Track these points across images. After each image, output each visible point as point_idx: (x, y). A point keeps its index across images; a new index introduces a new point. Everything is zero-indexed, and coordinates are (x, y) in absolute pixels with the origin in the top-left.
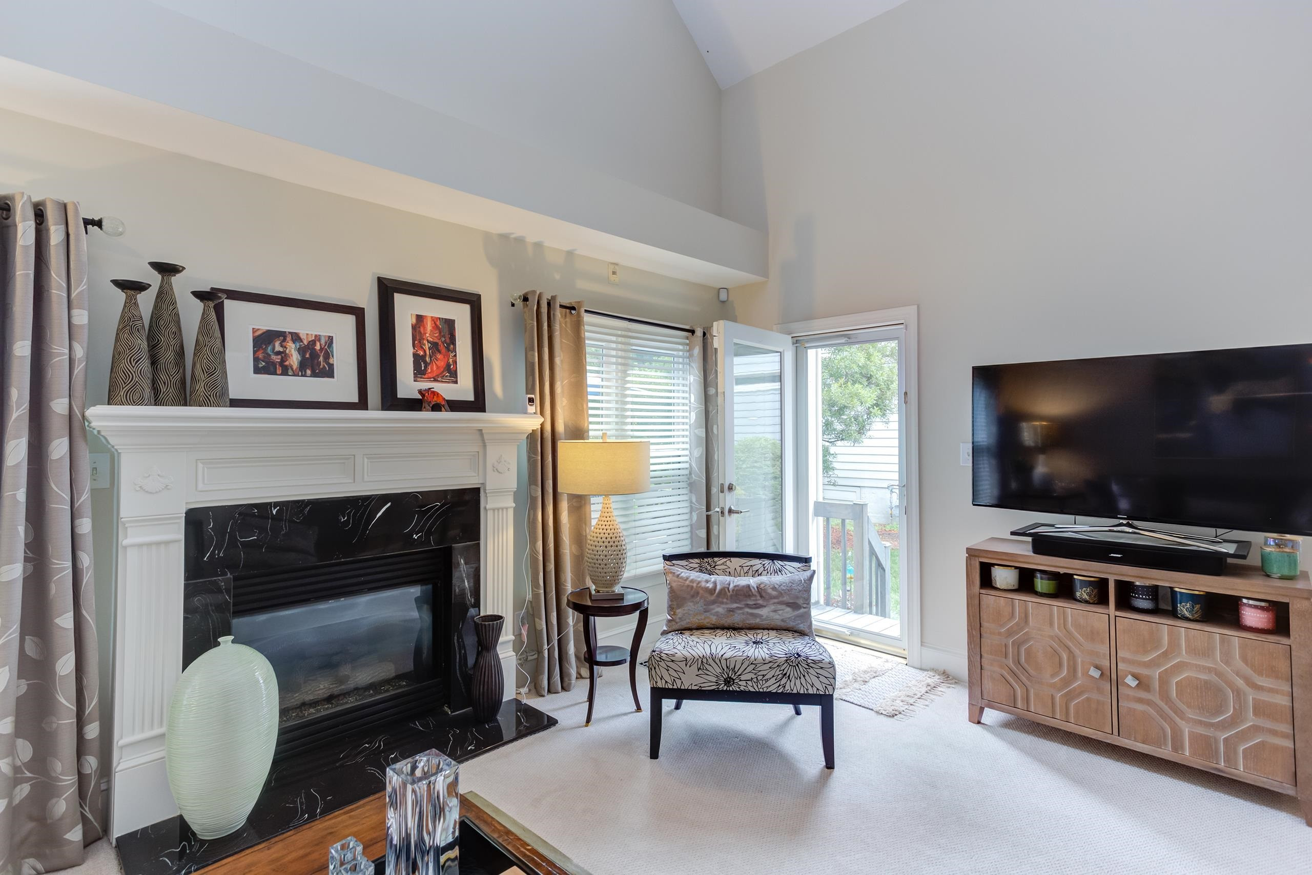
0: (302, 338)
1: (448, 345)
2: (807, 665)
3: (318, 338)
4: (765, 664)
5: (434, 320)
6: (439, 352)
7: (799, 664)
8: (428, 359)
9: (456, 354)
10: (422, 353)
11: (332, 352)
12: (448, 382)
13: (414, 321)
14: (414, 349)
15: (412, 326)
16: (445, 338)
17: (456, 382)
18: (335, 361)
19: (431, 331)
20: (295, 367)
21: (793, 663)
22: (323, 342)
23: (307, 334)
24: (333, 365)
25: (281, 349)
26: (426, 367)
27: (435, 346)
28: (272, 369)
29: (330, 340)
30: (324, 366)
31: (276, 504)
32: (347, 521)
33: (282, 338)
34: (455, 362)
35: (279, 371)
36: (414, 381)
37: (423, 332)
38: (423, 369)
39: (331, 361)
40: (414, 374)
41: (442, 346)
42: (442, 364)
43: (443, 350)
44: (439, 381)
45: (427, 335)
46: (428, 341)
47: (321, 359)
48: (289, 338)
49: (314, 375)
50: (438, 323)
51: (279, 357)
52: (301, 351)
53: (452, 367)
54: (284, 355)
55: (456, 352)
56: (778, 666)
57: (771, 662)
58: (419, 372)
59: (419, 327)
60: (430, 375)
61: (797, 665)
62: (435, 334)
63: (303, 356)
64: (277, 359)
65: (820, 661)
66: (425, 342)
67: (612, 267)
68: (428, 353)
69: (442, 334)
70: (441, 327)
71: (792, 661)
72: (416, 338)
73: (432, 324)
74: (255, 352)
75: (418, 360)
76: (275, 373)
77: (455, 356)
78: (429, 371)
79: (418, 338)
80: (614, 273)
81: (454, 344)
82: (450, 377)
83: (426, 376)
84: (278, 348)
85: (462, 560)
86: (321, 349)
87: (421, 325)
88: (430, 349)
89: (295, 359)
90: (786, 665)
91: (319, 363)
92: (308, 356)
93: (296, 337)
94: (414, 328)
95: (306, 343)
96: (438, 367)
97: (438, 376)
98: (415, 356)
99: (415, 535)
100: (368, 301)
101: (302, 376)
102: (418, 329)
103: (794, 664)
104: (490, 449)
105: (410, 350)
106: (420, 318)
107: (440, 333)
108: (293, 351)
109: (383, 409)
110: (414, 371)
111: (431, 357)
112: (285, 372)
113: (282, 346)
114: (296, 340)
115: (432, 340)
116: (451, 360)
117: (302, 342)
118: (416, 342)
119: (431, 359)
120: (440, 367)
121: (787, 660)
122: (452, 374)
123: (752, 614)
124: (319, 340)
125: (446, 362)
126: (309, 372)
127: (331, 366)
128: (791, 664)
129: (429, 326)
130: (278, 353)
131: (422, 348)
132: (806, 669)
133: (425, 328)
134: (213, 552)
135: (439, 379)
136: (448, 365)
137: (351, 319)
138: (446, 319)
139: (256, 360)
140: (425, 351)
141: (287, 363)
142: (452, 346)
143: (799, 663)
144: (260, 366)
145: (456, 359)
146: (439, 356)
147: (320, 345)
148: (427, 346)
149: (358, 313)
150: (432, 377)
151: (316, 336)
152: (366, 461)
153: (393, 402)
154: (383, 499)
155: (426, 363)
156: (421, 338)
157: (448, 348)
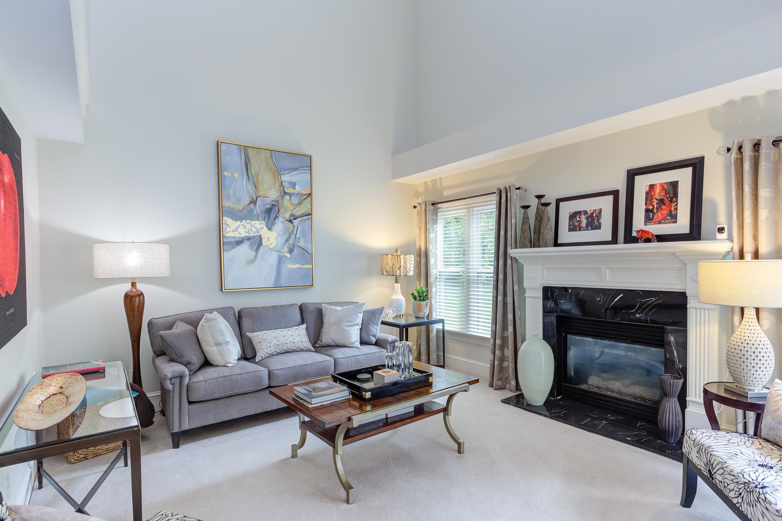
0: (588, 212)
1: (672, 198)
2: (758, 498)
3: (595, 211)
4: (730, 474)
5: (662, 185)
6: (664, 204)
7: (752, 493)
8: (655, 211)
9: (677, 204)
10: (651, 208)
11: (601, 216)
12: (669, 223)
13: (648, 189)
14: (646, 206)
15: (646, 193)
16: (669, 194)
17: (676, 222)
18: (602, 221)
19: (659, 192)
20: (584, 227)
21: (748, 488)
22: (597, 212)
23: (590, 210)
24: (601, 223)
25: (579, 219)
26: (653, 216)
27: (661, 201)
28: (575, 229)
29: (601, 210)
30: (597, 224)
31: (571, 288)
32: (600, 301)
33: (580, 214)
34: (676, 209)
35: (578, 229)
36: (645, 225)
37: (653, 195)
38: (651, 217)
39: (600, 221)
40: (645, 221)
41: (667, 200)
42: (665, 212)
43: (668, 203)
44: (662, 223)
45: (656, 195)
46: (656, 199)
47: (596, 221)
48: (582, 214)
49: (592, 229)
50: (665, 186)
51: (578, 223)
52: (587, 218)
53: (673, 212)
54: (580, 222)
55: (677, 202)
56: (737, 482)
57: (734, 476)
58: (648, 219)
59: (651, 192)
60: (656, 220)
61: (750, 492)
62: (662, 193)
63: (588, 221)
64: (577, 224)
65: (770, 503)
66: (655, 200)
68: (655, 207)
69: (668, 192)
70: (667, 188)
71: (749, 487)
72: (648, 199)
73: (660, 188)
74: (569, 222)
75: (648, 213)
76: (576, 231)
77: (677, 205)
78: (656, 217)
79: (649, 199)
81: (677, 197)
82: (671, 219)
83: (653, 221)
84: (578, 219)
85: (672, 337)
86: (596, 216)
87: (652, 190)
88: (657, 204)
89: (584, 223)
90: (742, 486)
91: (594, 223)
92: (590, 220)
93: (585, 212)
94: (647, 193)
95: (589, 214)
96: (662, 215)
97: (662, 220)
98: (647, 211)
99: (637, 315)
100: (621, 185)
101: (587, 230)
102: (650, 194)
103: (748, 490)
104: (689, 267)
105: (644, 207)
106: (652, 187)
107: (666, 192)
108: (584, 219)
109: (626, 242)
110: (645, 219)
111: (657, 209)
112: (580, 230)
113: (579, 218)
114: (585, 214)
115: (659, 198)
116: (673, 209)
117: (588, 214)
118: (648, 202)
119: (657, 210)
120: (663, 214)
121: (746, 483)
122: (673, 217)
124: (595, 212)
125: (669, 210)
126: (590, 228)
127: (600, 223)
128: (746, 488)
129: (658, 190)
130: (578, 221)
131: (652, 204)
132: (755, 500)
133: (654, 191)
134: (550, 304)
135: (662, 222)
136: (671, 211)
137: (612, 198)
138: (671, 182)
139: (569, 225)
140: (654, 206)
141: (581, 225)
142: (674, 199)
143: (753, 491)
144: (571, 228)
145: (677, 207)
146: (663, 207)
147: (596, 214)
148: (655, 202)
149: (616, 193)
150: (657, 221)
151: (594, 210)
152: (607, 271)
153: (630, 239)
154: (619, 292)
155: (654, 214)
156: (652, 199)
157: (671, 201)
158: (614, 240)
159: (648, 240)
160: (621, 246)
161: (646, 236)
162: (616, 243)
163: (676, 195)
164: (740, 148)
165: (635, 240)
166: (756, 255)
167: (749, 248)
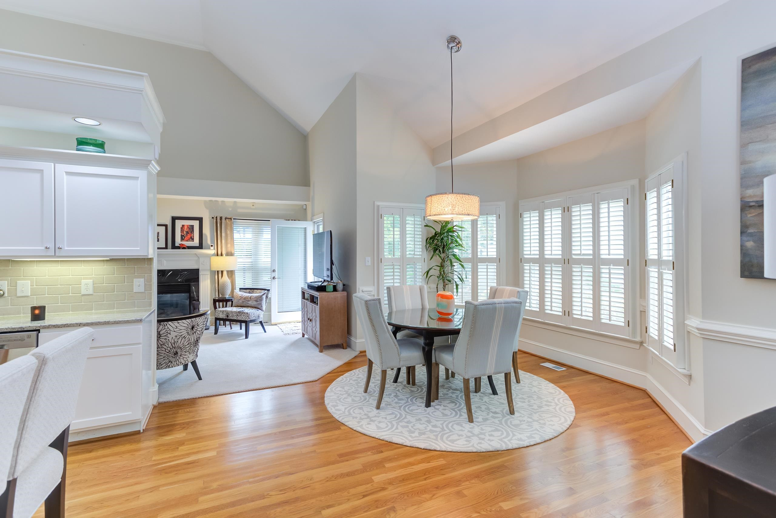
5: (187, 225)
6: (189, 234)
8: (185, 236)
10: (183, 234)
12: (191, 241)
13: (181, 226)
16: (191, 230)
17: (193, 241)
18: (160, 237)
27: (187, 232)
29: (158, 233)
32: (160, 275)
34: (193, 236)
36: (181, 242)
42: (189, 237)
43: (190, 233)
45: (185, 230)
50: (189, 226)
58: (182, 239)
62: (188, 229)
67: (252, 204)
68: (185, 234)
75: (182, 236)
77: (194, 234)
78: (185, 239)
80: (253, 206)
85: (193, 287)
94: (181, 228)
97: (188, 240)
98: (181, 235)
99: (180, 280)
100: (169, 223)
104: (200, 259)
105: (180, 234)
106: (183, 226)
109: (172, 249)
122: (192, 239)
123: (247, 303)
129: (186, 227)
133: (184, 228)
136: (191, 237)
137: (164, 227)
138: (191, 225)
142: (193, 232)
146: (188, 235)
148: (185, 232)
149: (166, 226)
152: (165, 261)
153: (174, 247)
154: (170, 270)
155: (184, 237)
156: (183, 231)
157: (191, 233)
158: (166, 248)
159: (184, 248)
160: (170, 251)
161: (183, 246)
162: (167, 249)
163: (193, 230)
164: (216, 218)
165: (178, 248)
166: (222, 255)
167: (219, 253)
